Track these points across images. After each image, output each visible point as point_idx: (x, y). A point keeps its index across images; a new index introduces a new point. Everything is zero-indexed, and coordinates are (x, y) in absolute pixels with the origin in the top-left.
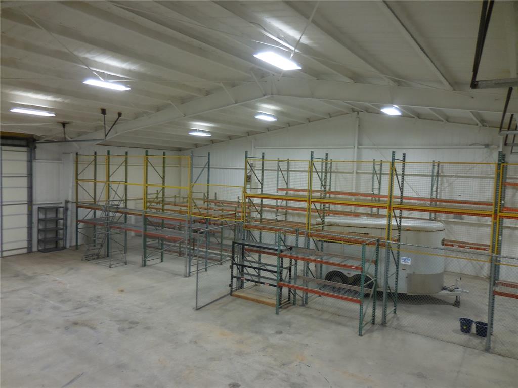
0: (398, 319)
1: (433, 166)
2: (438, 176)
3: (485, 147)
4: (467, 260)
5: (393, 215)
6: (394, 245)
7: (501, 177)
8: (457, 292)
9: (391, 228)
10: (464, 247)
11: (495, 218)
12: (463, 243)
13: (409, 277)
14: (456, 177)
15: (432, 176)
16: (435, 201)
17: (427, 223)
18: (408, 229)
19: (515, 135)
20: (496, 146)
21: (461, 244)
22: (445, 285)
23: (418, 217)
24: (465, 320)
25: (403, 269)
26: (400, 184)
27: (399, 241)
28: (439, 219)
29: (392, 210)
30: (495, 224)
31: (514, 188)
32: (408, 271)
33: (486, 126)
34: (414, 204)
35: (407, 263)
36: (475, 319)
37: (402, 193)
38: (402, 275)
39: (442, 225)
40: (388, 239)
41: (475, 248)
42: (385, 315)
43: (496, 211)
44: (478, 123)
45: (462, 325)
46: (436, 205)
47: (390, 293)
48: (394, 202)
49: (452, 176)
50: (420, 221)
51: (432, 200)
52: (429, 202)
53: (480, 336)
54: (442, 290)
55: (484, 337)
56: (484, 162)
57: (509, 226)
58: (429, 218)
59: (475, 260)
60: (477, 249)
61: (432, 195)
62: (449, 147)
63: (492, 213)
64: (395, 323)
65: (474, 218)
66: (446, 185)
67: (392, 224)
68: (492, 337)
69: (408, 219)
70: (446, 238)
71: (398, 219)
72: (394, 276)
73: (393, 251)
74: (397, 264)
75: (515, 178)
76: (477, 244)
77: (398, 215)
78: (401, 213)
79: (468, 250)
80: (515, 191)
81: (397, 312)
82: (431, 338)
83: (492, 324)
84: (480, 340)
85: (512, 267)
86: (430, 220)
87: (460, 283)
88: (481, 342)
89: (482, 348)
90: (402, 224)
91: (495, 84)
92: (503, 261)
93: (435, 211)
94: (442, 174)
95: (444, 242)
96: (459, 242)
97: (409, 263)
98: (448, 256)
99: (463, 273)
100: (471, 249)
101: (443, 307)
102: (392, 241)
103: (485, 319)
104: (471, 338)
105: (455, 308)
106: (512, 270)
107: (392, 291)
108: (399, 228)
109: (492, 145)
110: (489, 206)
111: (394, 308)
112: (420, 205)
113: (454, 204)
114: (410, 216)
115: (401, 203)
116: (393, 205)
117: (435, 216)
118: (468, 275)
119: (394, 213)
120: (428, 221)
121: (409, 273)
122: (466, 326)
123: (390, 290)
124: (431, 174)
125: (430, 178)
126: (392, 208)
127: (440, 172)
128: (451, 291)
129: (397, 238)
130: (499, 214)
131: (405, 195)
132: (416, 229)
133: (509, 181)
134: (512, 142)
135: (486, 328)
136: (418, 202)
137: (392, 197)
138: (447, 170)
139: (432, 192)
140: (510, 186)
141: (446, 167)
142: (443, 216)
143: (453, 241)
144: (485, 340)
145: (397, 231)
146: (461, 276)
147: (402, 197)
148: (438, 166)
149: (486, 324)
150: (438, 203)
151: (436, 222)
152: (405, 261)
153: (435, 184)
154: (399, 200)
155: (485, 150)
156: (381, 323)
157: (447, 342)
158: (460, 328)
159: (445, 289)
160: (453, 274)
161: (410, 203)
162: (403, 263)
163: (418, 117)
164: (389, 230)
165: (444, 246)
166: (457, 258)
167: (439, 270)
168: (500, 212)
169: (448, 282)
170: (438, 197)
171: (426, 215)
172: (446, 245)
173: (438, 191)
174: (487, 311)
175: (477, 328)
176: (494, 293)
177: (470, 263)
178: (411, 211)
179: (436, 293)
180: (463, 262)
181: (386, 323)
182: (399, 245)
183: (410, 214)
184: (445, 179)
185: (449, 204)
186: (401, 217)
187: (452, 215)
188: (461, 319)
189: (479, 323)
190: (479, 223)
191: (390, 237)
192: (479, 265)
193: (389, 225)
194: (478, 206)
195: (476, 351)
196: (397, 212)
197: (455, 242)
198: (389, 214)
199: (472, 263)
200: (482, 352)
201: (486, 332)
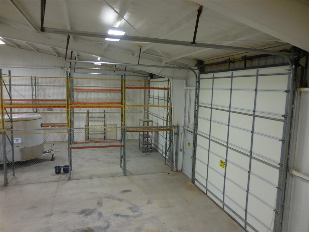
0: (16, 178)
1: (32, 79)
2: (35, 85)
3: (61, 69)
4: (57, 133)
5: (5, 112)
6: (8, 132)
7: (69, 86)
8: (52, 153)
9: (4, 121)
10: (55, 126)
11: (68, 108)
12: (54, 124)
13: (22, 151)
14: (47, 86)
15: (32, 85)
16: (35, 101)
17: (31, 115)
18: (17, 120)
19: (75, 63)
20: (67, 68)
21: (53, 125)
22: (45, 150)
23: (25, 112)
24: (57, 167)
25: (17, 146)
26: (9, 91)
27: (12, 129)
28: (39, 112)
29: (4, 109)
30: (68, 111)
31: (77, 92)
32: (21, 147)
33: (61, 57)
34: (22, 104)
35: (19, 142)
36: (62, 165)
37: (10, 97)
38: (17, 150)
39: (41, 115)
40: (3, 128)
41: (60, 126)
42: (6, 178)
43: (68, 104)
44: (56, 54)
45: (56, 170)
46: (36, 103)
47: (8, 163)
48: (5, 103)
49: (44, 86)
50: (26, 114)
51: (33, 100)
52: (32, 102)
53: (65, 173)
54: (44, 153)
55: (67, 173)
56: (61, 77)
57: (76, 111)
58: (32, 112)
59: (62, 133)
60: (61, 126)
61: (32, 97)
62: (41, 67)
63: (66, 105)
64: (14, 181)
65: (59, 109)
66: (41, 91)
67: (5, 118)
68: (71, 172)
69: (18, 114)
70: (44, 123)
71: (10, 115)
72: (11, 152)
73: (8, 136)
74: (12, 144)
75: (78, 86)
76: (61, 124)
77: (10, 112)
78: (11, 110)
79: (57, 127)
80: (78, 93)
81: (16, 174)
82: (39, 183)
83: (71, 165)
84: (66, 175)
85: (80, 133)
86: (33, 113)
87: (54, 147)
88: (66, 176)
89: (67, 179)
90: (13, 117)
91: (54, 31)
92: (75, 130)
93: (36, 107)
94: (38, 84)
95: (42, 125)
96: (52, 124)
97: (20, 141)
98: (46, 133)
99: (55, 141)
100: (59, 127)
101: (45, 163)
102: (6, 129)
103: (67, 164)
104: (62, 175)
105: (52, 162)
106: (80, 134)
107: (10, 162)
108: (11, 120)
109: (65, 67)
110: (64, 102)
111: (13, 172)
112: (26, 104)
113: (47, 102)
114: (19, 112)
115: (11, 103)
116: (4, 105)
117: (36, 110)
118: (58, 141)
119: (6, 111)
120: (32, 114)
121: (21, 148)
122: (58, 170)
123: (8, 161)
124: (31, 84)
125: (31, 87)
126: (4, 108)
127: (36, 83)
128: (49, 152)
129: (10, 127)
130: (70, 106)
131: (13, 98)
132: (23, 120)
133: (74, 88)
134: (74, 66)
135: (68, 168)
136: (24, 102)
137: (3, 101)
138: (41, 81)
139: (33, 96)
140: (76, 91)
141: (40, 80)
142: (41, 110)
143: (47, 124)
144: (68, 174)
145: (10, 123)
146: (54, 143)
147: (11, 100)
148: (35, 79)
149: (68, 166)
150: (37, 102)
151: (37, 114)
152: (17, 140)
153: (34, 90)
154: (9, 102)
155: (61, 70)
156: (4, 184)
157: (48, 182)
158: (55, 172)
159: (45, 152)
160: (50, 142)
161: (19, 103)
162: (16, 142)
163: (18, 47)
164: (3, 122)
165: (42, 128)
166: (52, 133)
167: (41, 142)
168: (70, 104)
169: (47, 148)
170: (37, 99)
171: (30, 110)
172: (44, 126)
173: (37, 95)
174: (68, 159)
175: (64, 169)
176: (70, 149)
177: (59, 135)
178: (20, 109)
179: (40, 156)
180: (55, 135)
181: (8, 184)
182: (12, 131)
183: (20, 110)
184: (40, 87)
185: (44, 102)
186: (11, 113)
187: (46, 109)
188: (55, 167)
189: (64, 166)
190: (61, 112)
191: (5, 127)
192: (64, 135)
193: (3, 119)
194: (59, 102)
195: (64, 182)
196: (8, 110)
197: (49, 124)
198: (2, 112)
199: (60, 135)
200: (67, 181)
201: (68, 170)
